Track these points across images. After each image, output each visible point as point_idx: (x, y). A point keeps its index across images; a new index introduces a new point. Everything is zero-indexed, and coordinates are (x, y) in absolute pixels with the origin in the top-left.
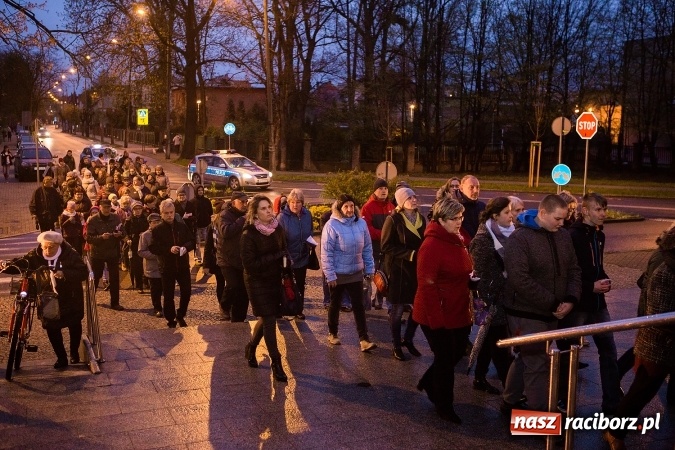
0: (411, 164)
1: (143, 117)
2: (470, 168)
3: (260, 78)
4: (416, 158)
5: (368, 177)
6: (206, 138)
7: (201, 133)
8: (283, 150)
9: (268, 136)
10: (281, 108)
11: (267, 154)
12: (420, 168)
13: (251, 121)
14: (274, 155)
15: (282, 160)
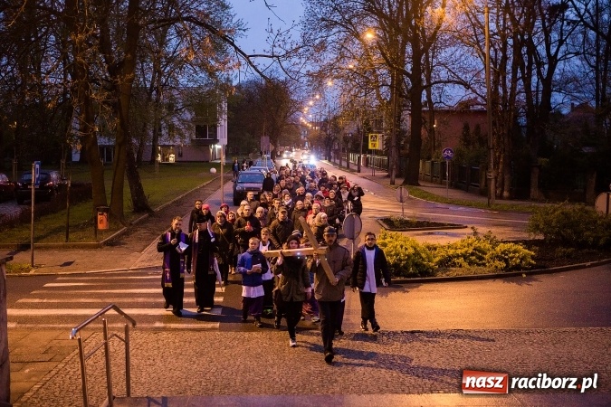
1: (374, 142)
6: (432, 162)
8: (506, 177)
14: (493, 182)
15: (506, 188)
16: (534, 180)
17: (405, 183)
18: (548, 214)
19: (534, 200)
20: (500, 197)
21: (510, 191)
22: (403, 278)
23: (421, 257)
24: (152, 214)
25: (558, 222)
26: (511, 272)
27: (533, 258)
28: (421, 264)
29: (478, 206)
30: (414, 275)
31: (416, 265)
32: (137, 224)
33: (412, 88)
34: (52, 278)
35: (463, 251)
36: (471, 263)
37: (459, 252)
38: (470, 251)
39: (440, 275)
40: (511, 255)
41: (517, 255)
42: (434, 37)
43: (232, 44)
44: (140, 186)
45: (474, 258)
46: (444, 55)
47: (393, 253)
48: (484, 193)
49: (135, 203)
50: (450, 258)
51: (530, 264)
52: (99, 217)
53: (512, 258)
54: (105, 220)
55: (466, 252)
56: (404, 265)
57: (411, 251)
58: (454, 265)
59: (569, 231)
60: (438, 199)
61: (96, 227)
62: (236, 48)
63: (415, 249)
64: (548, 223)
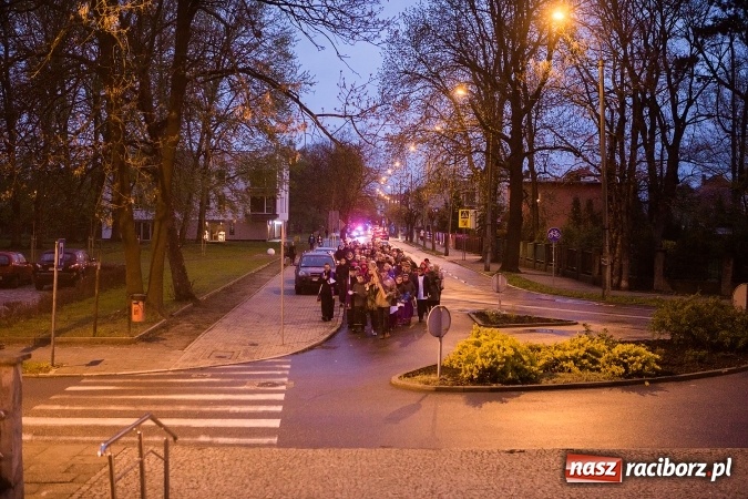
1: (465, 219)
7: (532, 239)
8: (625, 263)
14: (609, 270)
15: (624, 276)
16: (659, 267)
17: (502, 269)
18: (675, 309)
19: (657, 291)
20: (617, 287)
21: (629, 280)
22: (500, 385)
23: (522, 360)
24: (197, 303)
25: (688, 319)
26: (631, 380)
27: (657, 362)
28: (522, 368)
29: (589, 298)
30: (513, 382)
31: (517, 369)
32: (179, 315)
33: (512, 155)
34: (76, 380)
35: (573, 353)
36: (582, 368)
37: (568, 354)
38: (582, 353)
39: (544, 383)
40: (631, 358)
41: (639, 358)
42: (537, 94)
43: (297, 101)
44: (183, 269)
45: (586, 361)
46: (549, 115)
47: (488, 355)
48: (598, 282)
49: (177, 290)
50: (557, 361)
51: (654, 369)
52: (134, 306)
53: (632, 362)
54: (140, 312)
55: (577, 354)
56: (502, 369)
57: (510, 352)
58: (562, 369)
59: (701, 330)
60: (543, 289)
61: (130, 319)
62: (301, 105)
63: (515, 350)
64: (676, 320)
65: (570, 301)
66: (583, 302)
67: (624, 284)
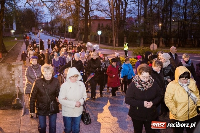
0: (161, 44)
1: (70, 29)
2: (181, 46)
3: (110, 16)
4: (163, 42)
5: (147, 49)
7: (89, 34)
8: (117, 40)
9: (112, 35)
10: (117, 26)
11: (112, 41)
12: (164, 46)
13: (106, 30)
20: (116, 46)
25: (142, 52)
49: (2, 50)
54: (1, 55)
64: (139, 53)
65: (105, 50)
66: (109, 50)
67: (117, 45)
